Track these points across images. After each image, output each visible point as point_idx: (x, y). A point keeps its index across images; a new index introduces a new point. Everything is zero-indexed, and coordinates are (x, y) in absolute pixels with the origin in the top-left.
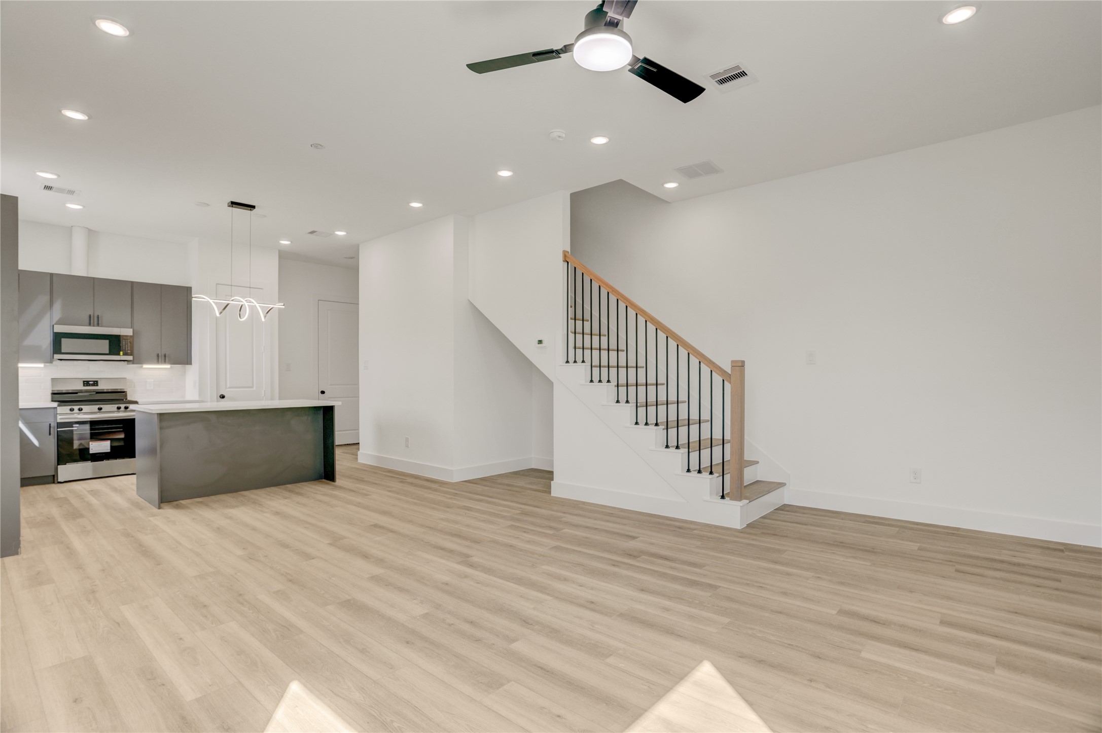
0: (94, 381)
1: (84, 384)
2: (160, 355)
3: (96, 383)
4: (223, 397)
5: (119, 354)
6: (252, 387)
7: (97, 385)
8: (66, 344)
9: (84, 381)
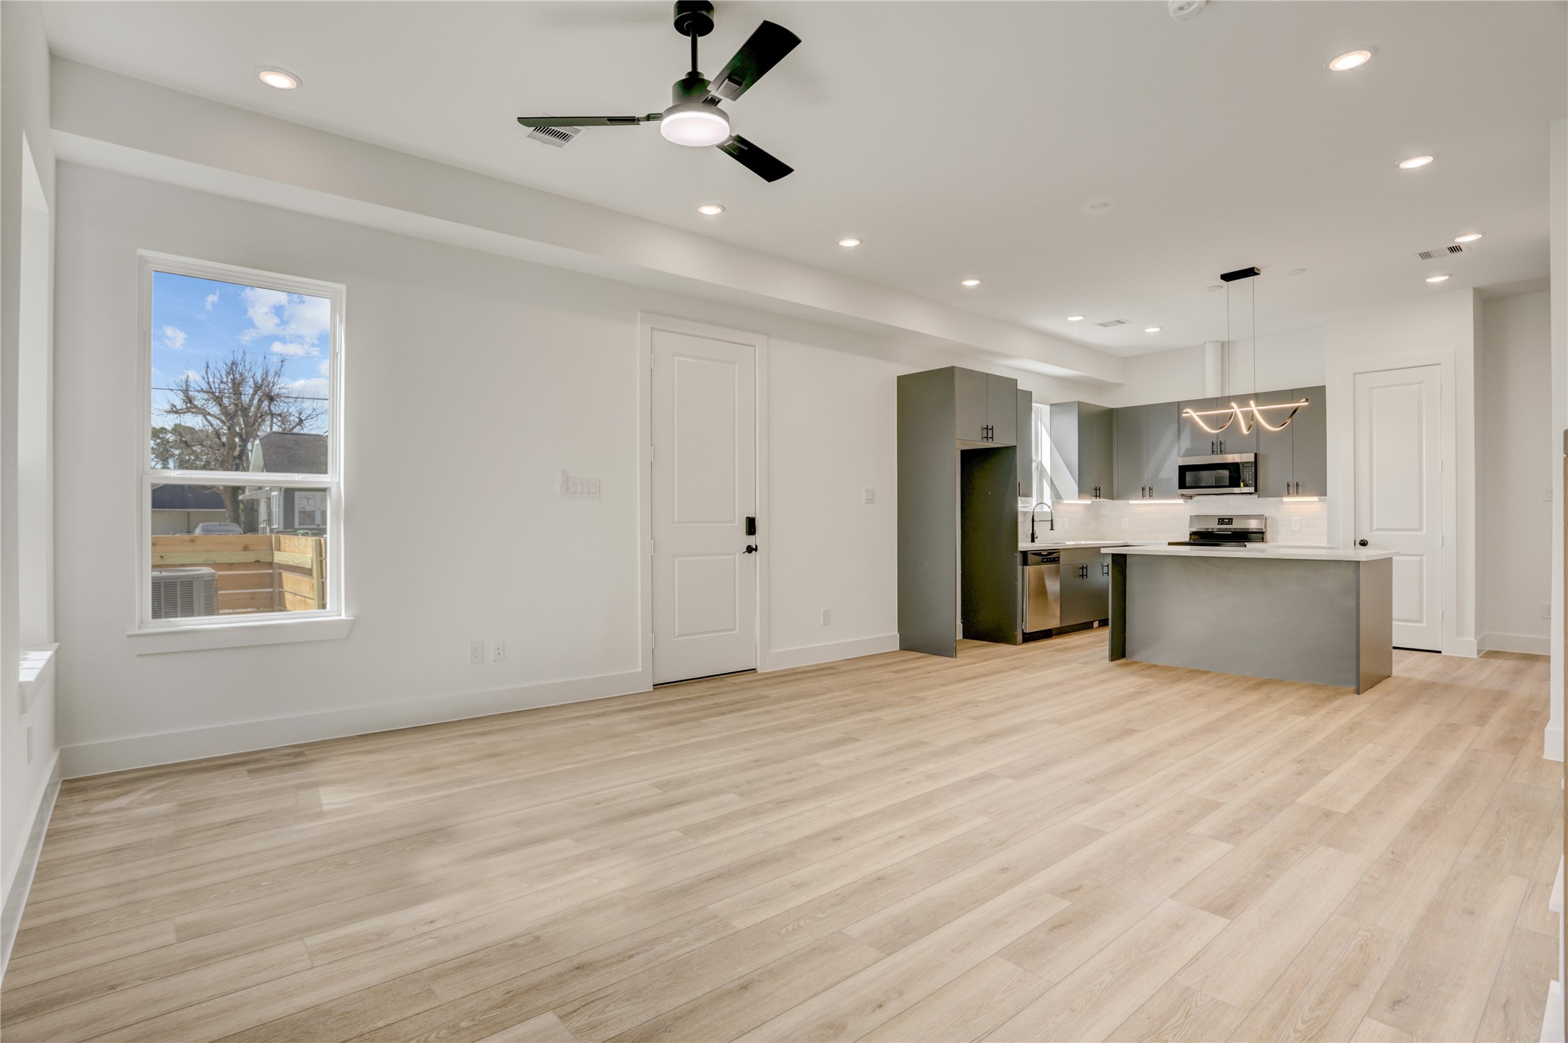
0: (1229, 519)
1: (1219, 522)
2: (1291, 484)
3: (1230, 521)
4: (1364, 543)
5: (1239, 486)
6: (1420, 529)
7: (1232, 524)
8: (1189, 477)
9: (1219, 519)
